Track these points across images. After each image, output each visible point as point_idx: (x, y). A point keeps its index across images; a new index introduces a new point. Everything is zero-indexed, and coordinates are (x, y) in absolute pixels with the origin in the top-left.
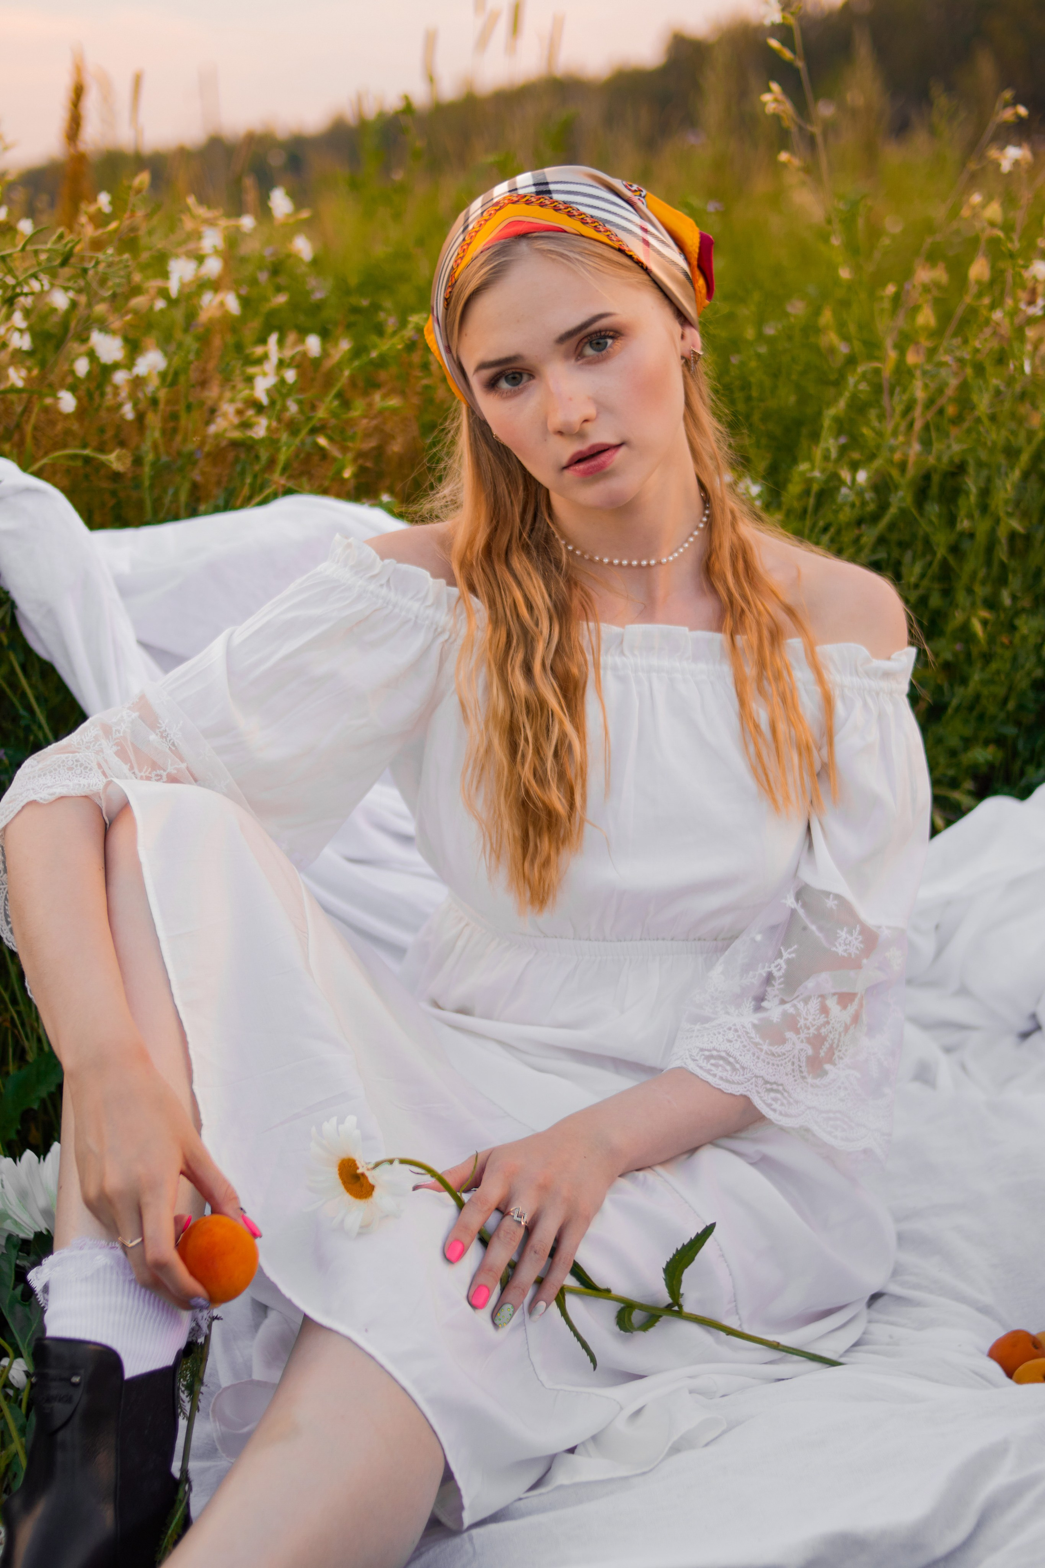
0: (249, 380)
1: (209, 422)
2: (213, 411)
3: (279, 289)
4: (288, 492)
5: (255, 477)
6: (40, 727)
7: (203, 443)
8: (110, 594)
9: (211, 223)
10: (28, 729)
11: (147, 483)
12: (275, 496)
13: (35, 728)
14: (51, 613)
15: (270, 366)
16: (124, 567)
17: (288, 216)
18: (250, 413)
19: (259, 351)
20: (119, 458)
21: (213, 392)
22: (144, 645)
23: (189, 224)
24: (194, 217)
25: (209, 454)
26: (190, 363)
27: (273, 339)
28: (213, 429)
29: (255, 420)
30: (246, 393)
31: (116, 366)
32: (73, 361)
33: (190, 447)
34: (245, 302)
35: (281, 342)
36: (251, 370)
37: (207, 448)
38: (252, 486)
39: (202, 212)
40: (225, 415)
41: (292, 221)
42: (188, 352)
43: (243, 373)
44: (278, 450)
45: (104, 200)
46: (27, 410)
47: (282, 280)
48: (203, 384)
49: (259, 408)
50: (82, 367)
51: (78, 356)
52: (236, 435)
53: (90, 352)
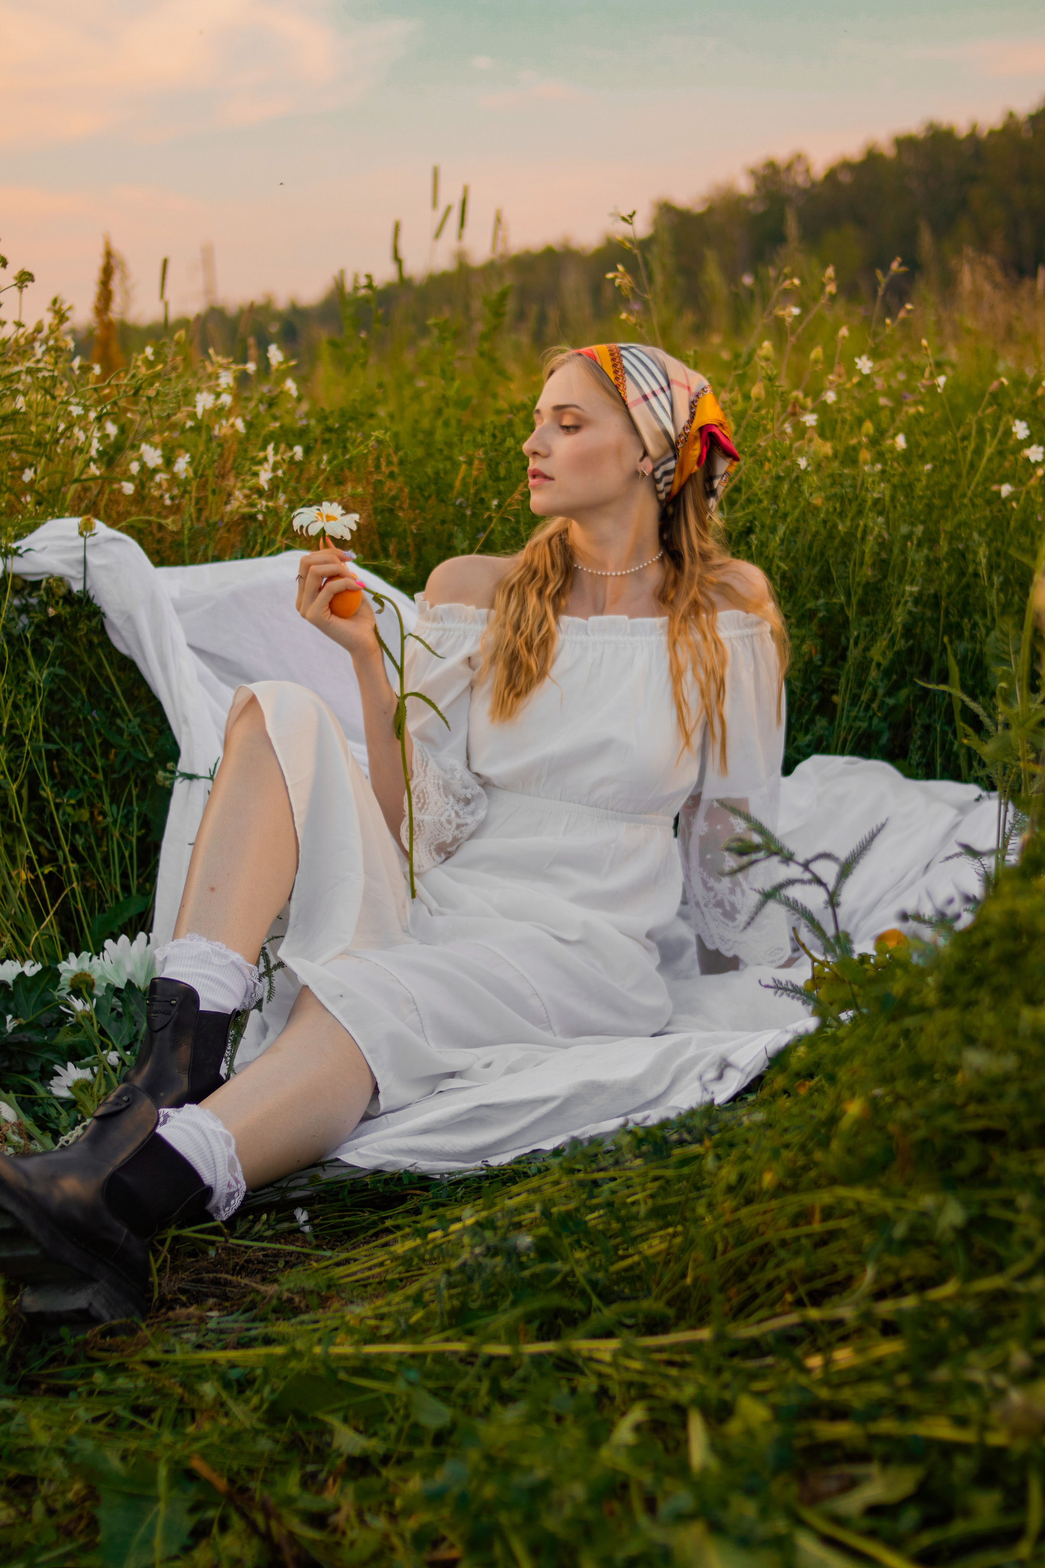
0: (256, 474)
1: (227, 503)
2: (230, 494)
3: (274, 418)
4: (288, 548)
6: (118, 698)
7: (222, 519)
8: (169, 610)
9: (226, 368)
10: (109, 701)
11: (186, 542)
12: (279, 551)
13: (114, 700)
14: (130, 619)
15: (268, 466)
16: (177, 594)
17: (281, 363)
18: (255, 496)
19: (261, 455)
20: (172, 522)
21: (231, 481)
22: (192, 646)
23: (210, 369)
24: (212, 363)
25: (227, 524)
26: (214, 461)
27: (270, 448)
28: (229, 508)
29: (258, 501)
30: (252, 482)
31: (155, 471)
32: (128, 465)
33: (215, 518)
34: (249, 425)
35: (276, 451)
36: (255, 468)
37: (226, 520)
39: (220, 359)
40: (236, 499)
41: (283, 367)
42: (213, 454)
43: (250, 469)
45: (149, 351)
46: (101, 492)
47: (275, 411)
48: (223, 476)
49: (261, 493)
50: (135, 467)
51: (131, 461)
52: (246, 510)
53: (140, 459)
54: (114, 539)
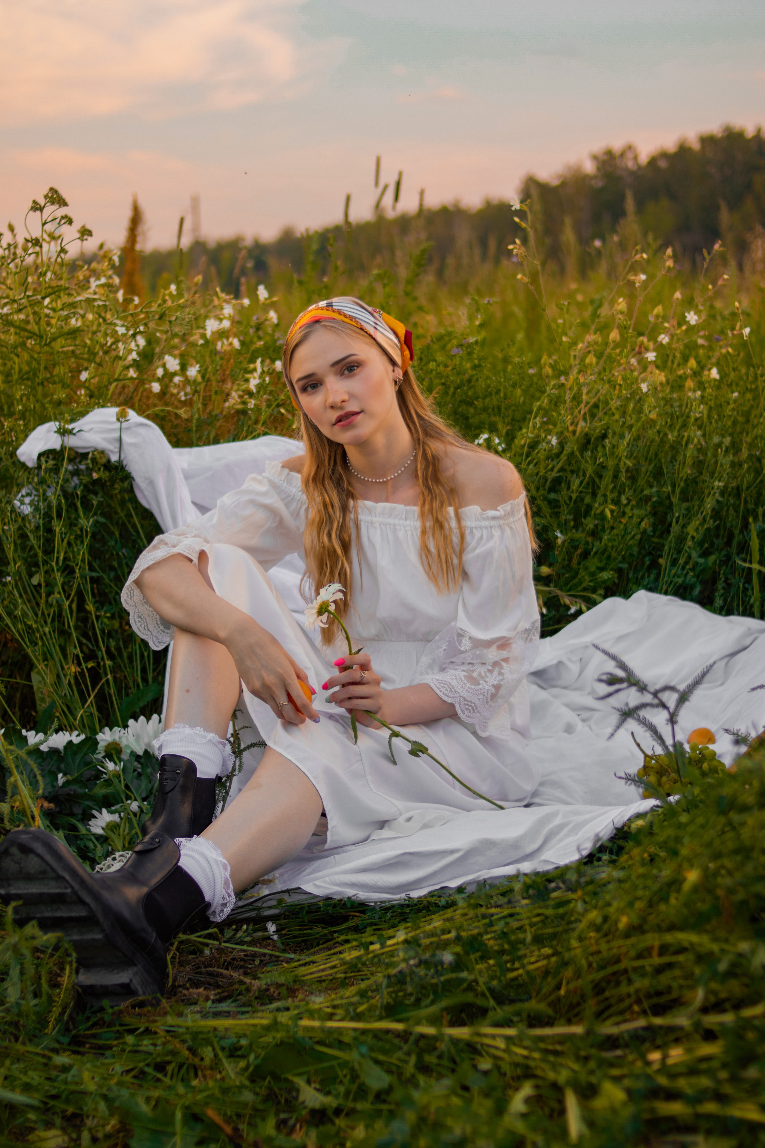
0: (247, 381)
1: (226, 400)
2: (228, 395)
3: (260, 338)
4: (265, 434)
5: (249, 427)
6: (141, 539)
7: (221, 412)
8: (179, 477)
9: (227, 302)
10: (134, 541)
11: (194, 429)
12: (258, 436)
13: (139, 541)
14: (151, 483)
15: (256, 375)
16: (186, 466)
17: (266, 299)
18: (246, 397)
19: (252, 366)
20: (185, 412)
21: (228, 385)
22: (195, 504)
23: (216, 302)
24: (218, 297)
25: (225, 416)
26: (217, 371)
27: (259, 360)
28: (227, 404)
29: (248, 400)
30: (244, 387)
31: (174, 374)
32: (155, 370)
33: (216, 412)
34: (242, 343)
35: (262, 362)
36: (248, 376)
37: (224, 413)
38: (247, 431)
39: (223, 295)
40: (233, 398)
41: (268, 301)
42: (217, 365)
43: (243, 377)
44: (261, 414)
45: (173, 288)
46: (136, 390)
47: (261, 333)
48: (223, 381)
49: (251, 394)
50: (160, 372)
51: (158, 367)
52: (240, 407)
53: (164, 366)
54: (142, 425)
